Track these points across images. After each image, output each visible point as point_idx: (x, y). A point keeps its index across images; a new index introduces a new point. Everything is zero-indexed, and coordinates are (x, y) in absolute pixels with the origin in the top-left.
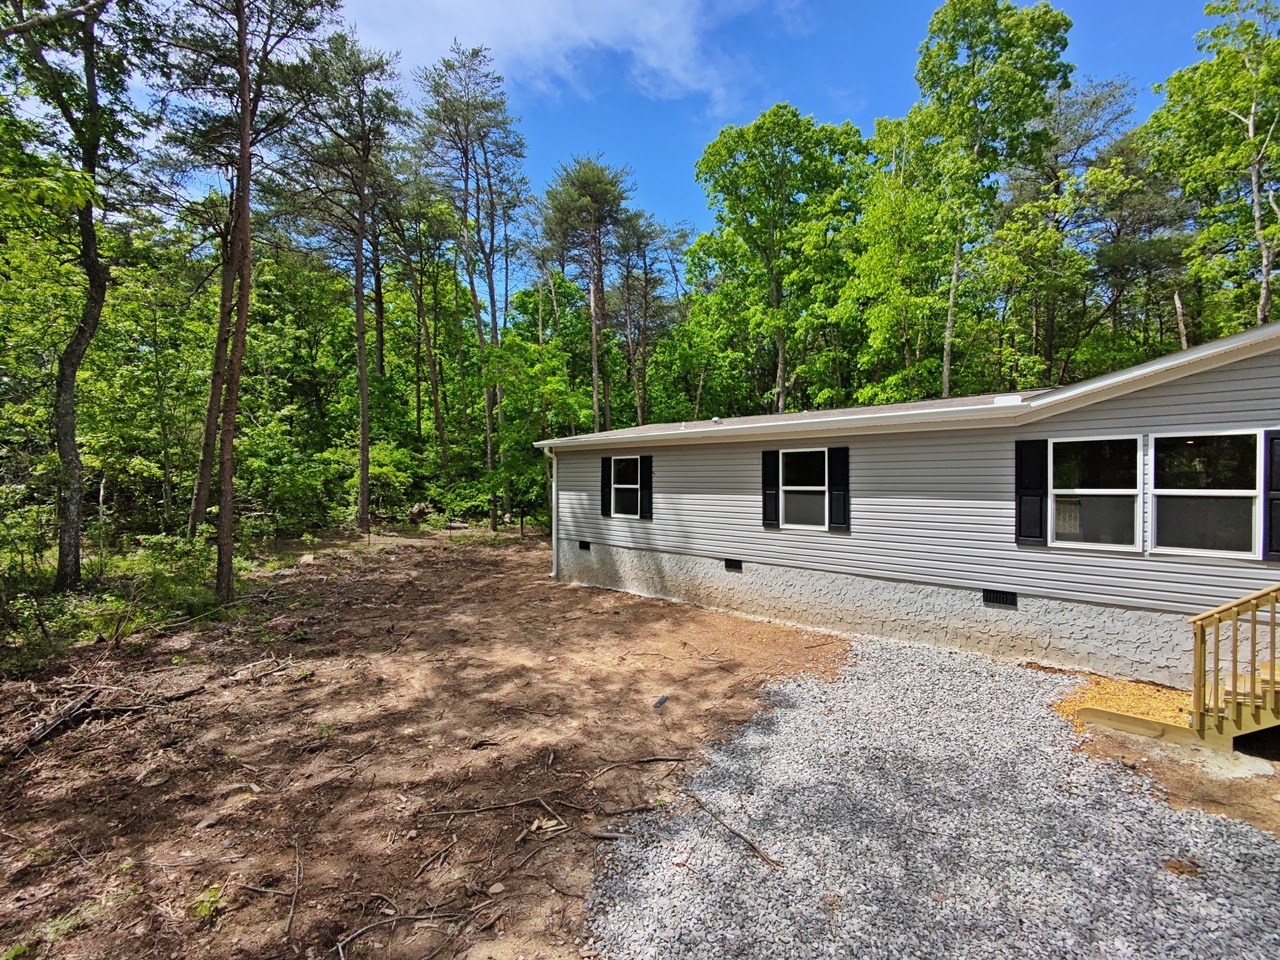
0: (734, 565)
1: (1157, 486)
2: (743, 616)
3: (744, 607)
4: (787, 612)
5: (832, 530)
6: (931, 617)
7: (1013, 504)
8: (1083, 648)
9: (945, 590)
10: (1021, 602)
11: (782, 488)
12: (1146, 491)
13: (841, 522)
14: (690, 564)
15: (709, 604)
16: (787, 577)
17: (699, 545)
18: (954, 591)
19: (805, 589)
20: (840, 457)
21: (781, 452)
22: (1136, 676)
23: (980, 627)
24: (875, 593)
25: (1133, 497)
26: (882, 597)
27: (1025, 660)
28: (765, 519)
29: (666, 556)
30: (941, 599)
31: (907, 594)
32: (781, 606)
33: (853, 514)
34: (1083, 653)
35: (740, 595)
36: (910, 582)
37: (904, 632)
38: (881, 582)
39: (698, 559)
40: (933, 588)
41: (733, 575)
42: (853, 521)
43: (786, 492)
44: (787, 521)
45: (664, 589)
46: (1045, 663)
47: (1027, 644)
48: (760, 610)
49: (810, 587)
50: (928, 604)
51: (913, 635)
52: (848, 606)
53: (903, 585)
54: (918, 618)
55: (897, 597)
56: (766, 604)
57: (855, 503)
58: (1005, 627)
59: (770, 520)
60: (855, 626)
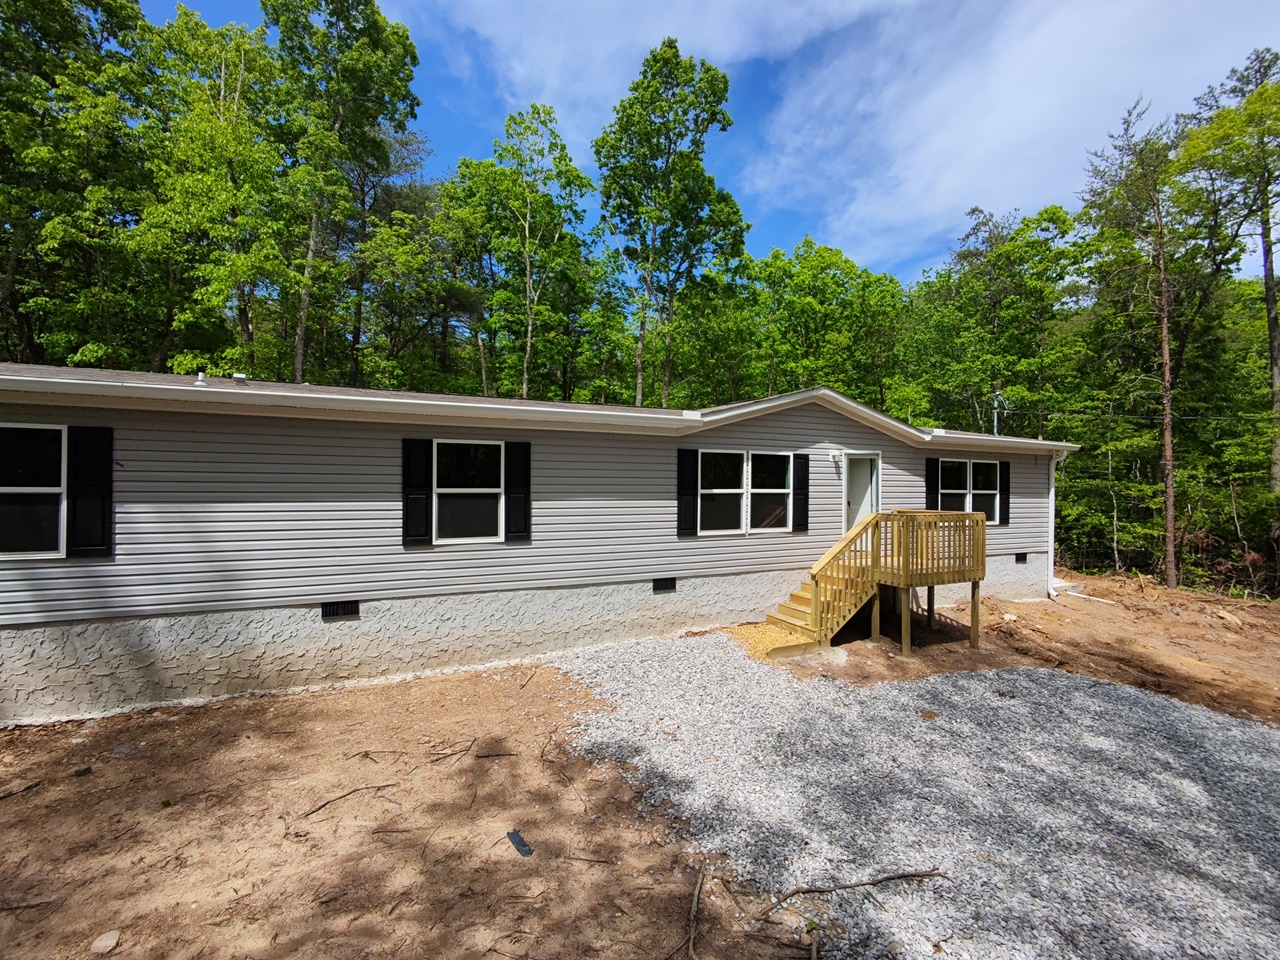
0: (340, 610)
1: (753, 487)
2: (364, 682)
3: (365, 670)
4: (443, 656)
5: (510, 539)
6: (612, 616)
7: (675, 503)
8: (715, 611)
9: (623, 587)
10: (679, 584)
11: (436, 490)
12: (747, 490)
13: (519, 531)
14: (234, 627)
15: (285, 684)
16: (440, 610)
17: (257, 589)
18: (630, 586)
19: (469, 618)
20: (520, 453)
21: (435, 442)
22: (741, 621)
23: (650, 614)
24: (558, 604)
25: (739, 496)
26: (564, 608)
27: (683, 631)
28: (406, 535)
29: (161, 623)
30: (621, 596)
31: (591, 599)
32: (432, 650)
33: (534, 520)
34: (714, 613)
35: (355, 653)
36: (594, 585)
37: (587, 637)
38: (564, 592)
39: (256, 615)
40: (613, 587)
41: (341, 627)
42: (533, 528)
43: (440, 496)
44: (441, 535)
45: (156, 687)
46: (695, 629)
47: (681, 619)
48: (393, 667)
49: (476, 615)
50: (609, 604)
51: (595, 637)
52: (527, 627)
53: (586, 590)
54: (600, 620)
55: (580, 604)
56: (407, 654)
57: (537, 508)
58: (668, 608)
59: (416, 535)
60: (534, 647)
